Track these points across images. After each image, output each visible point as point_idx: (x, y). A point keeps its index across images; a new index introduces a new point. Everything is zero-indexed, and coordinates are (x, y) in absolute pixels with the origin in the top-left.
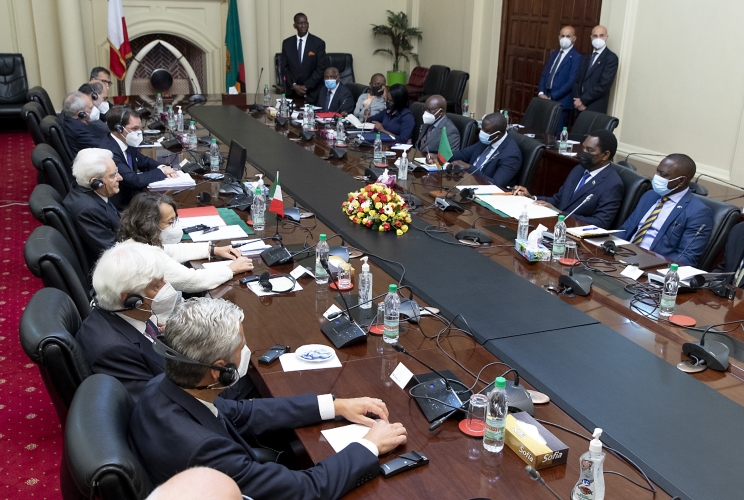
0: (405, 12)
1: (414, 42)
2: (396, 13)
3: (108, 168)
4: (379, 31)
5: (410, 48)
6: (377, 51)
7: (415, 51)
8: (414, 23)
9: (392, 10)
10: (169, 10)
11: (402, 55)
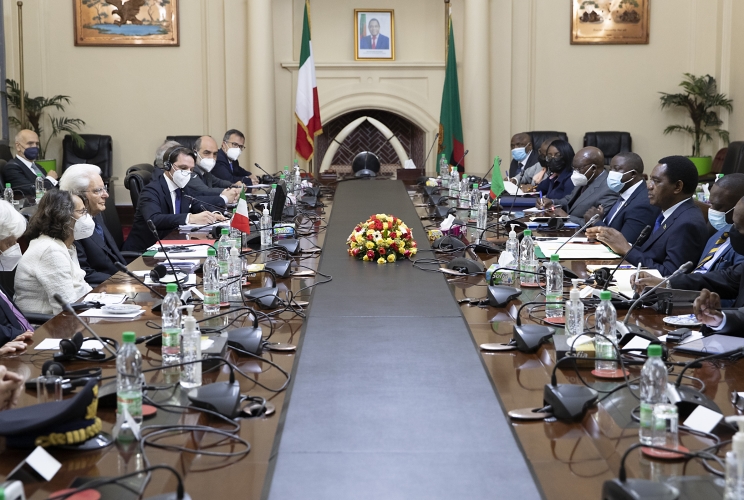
0: (713, 75)
1: (724, 115)
2: (698, 76)
3: (92, 182)
4: (671, 100)
5: (718, 123)
6: (671, 129)
7: (724, 127)
8: (724, 89)
9: (692, 73)
10: (383, 81)
11: (704, 133)
